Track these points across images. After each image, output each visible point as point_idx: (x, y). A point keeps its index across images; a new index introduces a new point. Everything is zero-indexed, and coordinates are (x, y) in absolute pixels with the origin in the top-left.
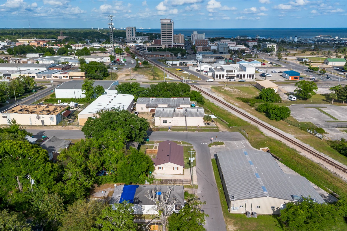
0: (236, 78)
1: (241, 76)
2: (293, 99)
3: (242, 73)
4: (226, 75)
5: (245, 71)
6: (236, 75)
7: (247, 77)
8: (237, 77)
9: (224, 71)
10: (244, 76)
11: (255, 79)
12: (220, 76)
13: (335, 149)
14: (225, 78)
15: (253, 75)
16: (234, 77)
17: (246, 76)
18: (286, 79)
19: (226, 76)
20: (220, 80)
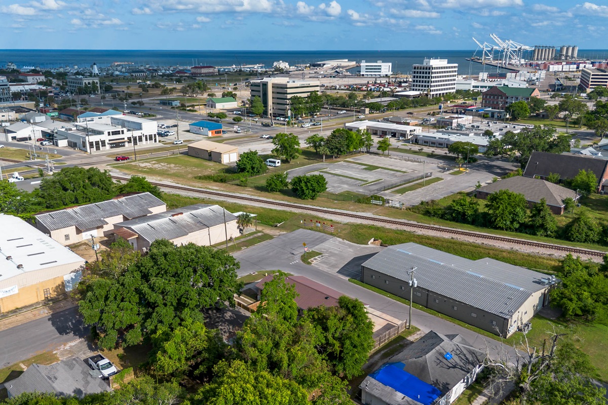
0: (126, 144)
1: (135, 139)
2: (277, 165)
3: (137, 134)
4: (110, 140)
5: (141, 129)
6: (126, 139)
7: (146, 140)
8: (129, 142)
9: (103, 134)
10: (140, 139)
11: (159, 141)
12: (97, 143)
13: (434, 216)
14: (108, 147)
15: (155, 135)
16: (124, 142)
17: (144, 138)
18: (205, 136)
19: (108, 144)
20: (98, 153)
